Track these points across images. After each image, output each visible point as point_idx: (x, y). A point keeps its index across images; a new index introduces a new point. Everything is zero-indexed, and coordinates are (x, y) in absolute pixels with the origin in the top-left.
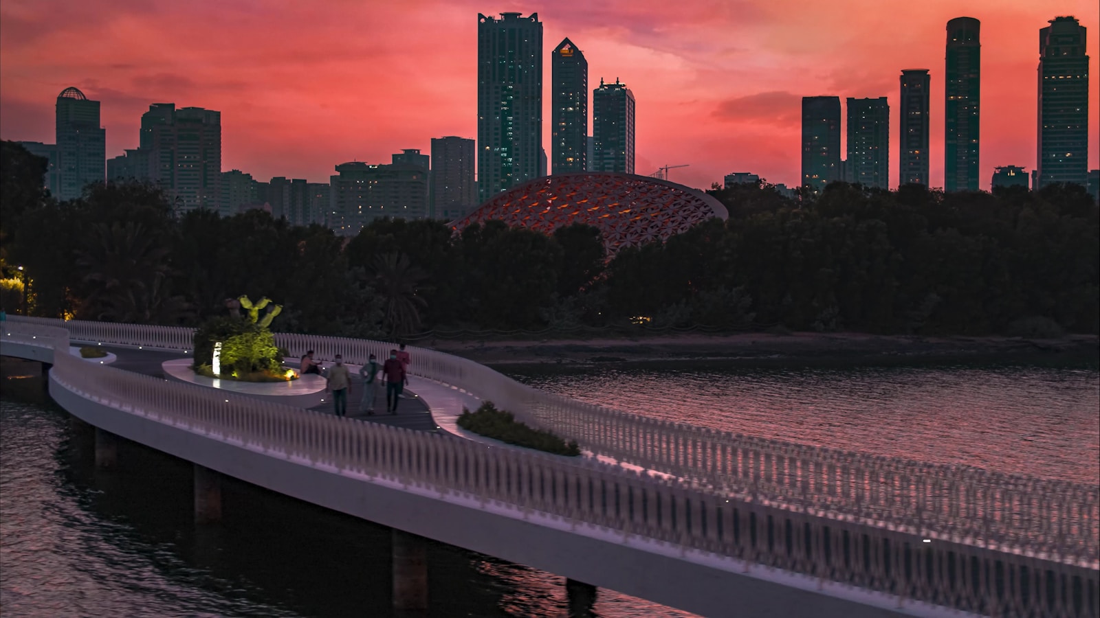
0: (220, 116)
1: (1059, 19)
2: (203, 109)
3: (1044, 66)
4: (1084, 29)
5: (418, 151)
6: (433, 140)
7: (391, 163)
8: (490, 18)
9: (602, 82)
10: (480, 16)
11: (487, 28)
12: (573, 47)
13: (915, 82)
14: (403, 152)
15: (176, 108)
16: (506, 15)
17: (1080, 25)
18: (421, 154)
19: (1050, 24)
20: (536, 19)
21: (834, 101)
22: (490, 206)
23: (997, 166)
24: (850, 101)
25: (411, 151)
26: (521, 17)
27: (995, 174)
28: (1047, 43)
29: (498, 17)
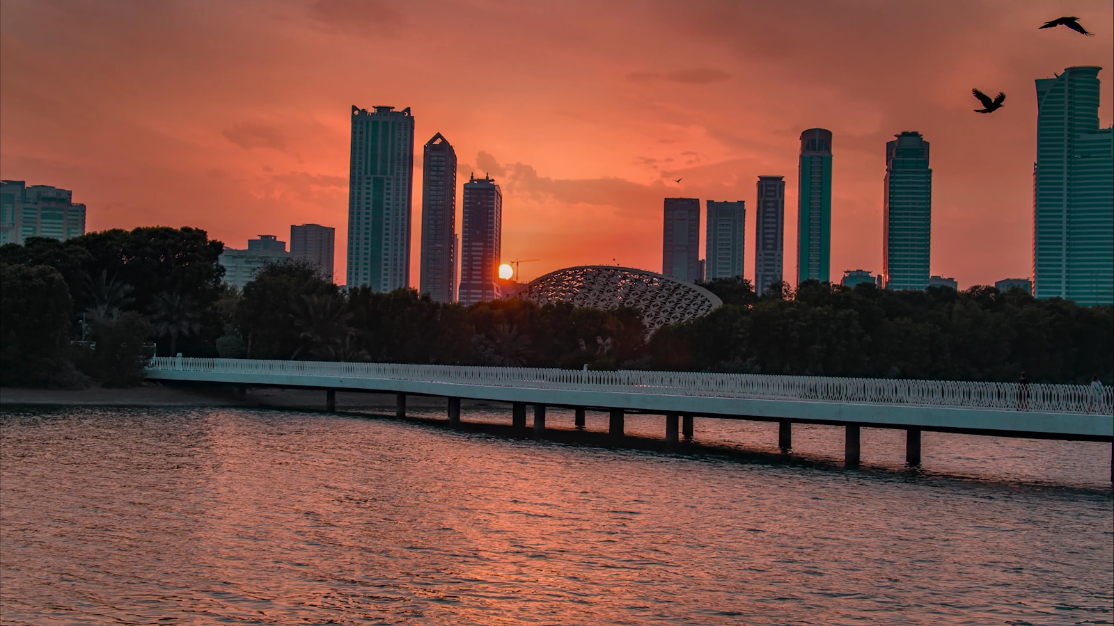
0: (71, 195)
1: (905, 134)
2: (53, 187)
3: (891, 177)
4: (928, 144)
5: (275, 237)
6: (293, 227)
7: (247, 248)
8: (364, 110)
9: (472, 177)
10: (354, 108)
11: (359, 119)
12: (444, 142)
13: (770, 188)
14: (259, 238)
15: (27, 185)
16: (379, 108)
17: (924, 140)
18: (277, 240)
19: (896, 138)
20: (409, 114)
21: (694, 203)
22: (527, 292)
23: (846, 270)
24: (710, 203)
25: (267, 237)
26: (394, 110)
27: (844, 277)
28: (894, 156)
29: (371, 110)
